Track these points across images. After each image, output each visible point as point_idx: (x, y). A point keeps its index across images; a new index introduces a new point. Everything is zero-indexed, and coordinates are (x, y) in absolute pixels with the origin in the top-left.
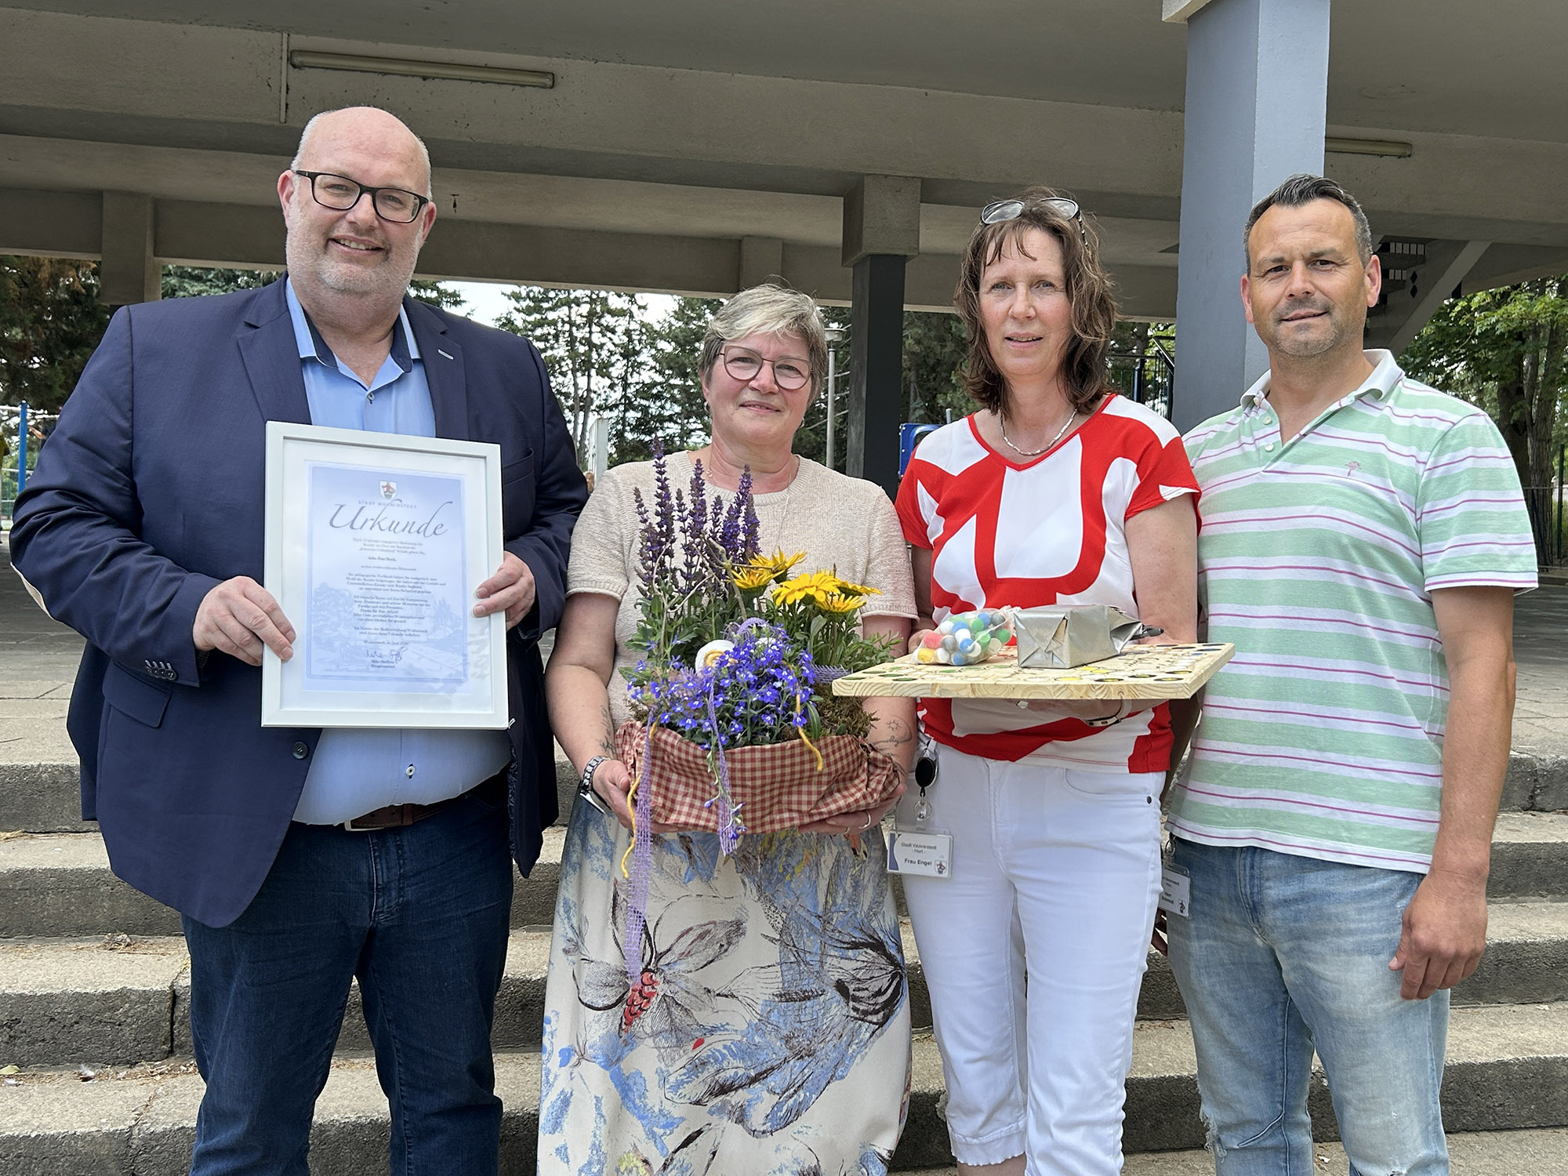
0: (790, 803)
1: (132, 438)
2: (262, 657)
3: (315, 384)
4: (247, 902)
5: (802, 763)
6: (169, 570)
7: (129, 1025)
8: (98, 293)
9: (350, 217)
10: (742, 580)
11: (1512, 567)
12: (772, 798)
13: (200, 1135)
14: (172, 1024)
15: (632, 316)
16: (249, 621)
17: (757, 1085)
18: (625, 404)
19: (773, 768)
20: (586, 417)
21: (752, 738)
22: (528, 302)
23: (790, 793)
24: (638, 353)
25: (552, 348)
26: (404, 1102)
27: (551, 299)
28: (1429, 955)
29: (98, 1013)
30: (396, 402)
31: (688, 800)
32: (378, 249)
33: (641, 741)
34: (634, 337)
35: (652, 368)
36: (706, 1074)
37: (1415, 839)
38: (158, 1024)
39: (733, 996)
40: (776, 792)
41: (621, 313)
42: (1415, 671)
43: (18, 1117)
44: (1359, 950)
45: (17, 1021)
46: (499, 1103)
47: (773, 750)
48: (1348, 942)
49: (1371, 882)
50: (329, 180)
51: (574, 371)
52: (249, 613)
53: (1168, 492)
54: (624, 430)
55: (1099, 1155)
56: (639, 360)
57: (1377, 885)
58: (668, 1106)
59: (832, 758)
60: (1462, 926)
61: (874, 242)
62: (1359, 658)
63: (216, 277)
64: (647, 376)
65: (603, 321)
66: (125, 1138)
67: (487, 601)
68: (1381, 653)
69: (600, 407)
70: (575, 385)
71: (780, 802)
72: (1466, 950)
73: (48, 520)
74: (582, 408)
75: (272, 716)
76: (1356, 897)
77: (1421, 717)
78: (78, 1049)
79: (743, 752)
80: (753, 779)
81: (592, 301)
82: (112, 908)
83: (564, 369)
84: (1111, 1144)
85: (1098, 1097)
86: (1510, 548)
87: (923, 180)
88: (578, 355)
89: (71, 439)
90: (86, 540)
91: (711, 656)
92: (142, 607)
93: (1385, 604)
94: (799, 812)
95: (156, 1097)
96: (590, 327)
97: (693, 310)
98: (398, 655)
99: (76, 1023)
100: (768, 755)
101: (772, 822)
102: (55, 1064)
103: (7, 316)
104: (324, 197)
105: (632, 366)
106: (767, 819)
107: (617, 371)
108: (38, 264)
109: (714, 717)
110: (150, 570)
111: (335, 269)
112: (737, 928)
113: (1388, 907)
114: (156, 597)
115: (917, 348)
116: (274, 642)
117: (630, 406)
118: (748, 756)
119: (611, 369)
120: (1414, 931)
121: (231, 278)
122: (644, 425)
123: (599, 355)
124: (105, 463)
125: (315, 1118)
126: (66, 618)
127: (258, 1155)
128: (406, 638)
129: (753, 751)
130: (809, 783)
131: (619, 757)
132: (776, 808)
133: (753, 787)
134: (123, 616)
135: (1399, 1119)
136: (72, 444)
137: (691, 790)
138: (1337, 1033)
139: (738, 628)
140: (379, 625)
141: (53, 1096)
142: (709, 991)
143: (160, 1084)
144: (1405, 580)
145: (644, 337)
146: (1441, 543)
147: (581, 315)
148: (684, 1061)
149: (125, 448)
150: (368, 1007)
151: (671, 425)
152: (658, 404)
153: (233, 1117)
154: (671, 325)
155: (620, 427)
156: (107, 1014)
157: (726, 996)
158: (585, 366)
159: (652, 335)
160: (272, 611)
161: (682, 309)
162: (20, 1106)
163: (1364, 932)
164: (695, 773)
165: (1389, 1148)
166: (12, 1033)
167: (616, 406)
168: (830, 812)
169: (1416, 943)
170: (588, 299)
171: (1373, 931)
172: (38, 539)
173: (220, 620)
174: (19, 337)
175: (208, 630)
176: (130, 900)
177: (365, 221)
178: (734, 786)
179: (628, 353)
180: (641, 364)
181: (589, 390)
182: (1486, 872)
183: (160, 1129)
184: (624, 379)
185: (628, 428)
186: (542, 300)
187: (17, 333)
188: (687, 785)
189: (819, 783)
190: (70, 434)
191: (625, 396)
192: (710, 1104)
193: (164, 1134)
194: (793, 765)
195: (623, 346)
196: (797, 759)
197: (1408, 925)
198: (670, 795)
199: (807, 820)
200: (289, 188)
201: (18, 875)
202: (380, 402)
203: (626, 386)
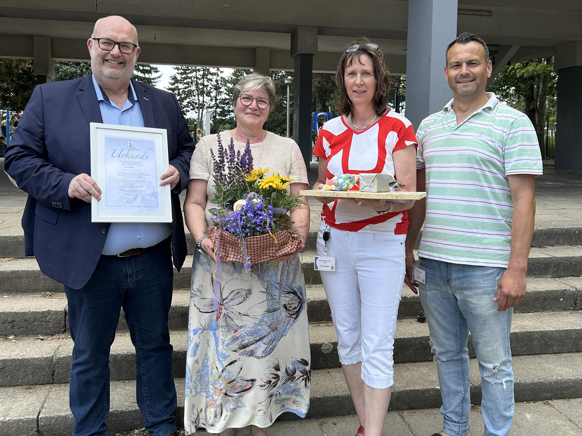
0: (266, 253)
1: (44, 129)
2: (91, 200)
3: (104, 109)
4: (87, 280)
5: (270, 241)
6: (58, 172)
7: (51, 322)
8: (33, 71)
9: (111, 53)
10: (248, 179)
11: (534, 168)
12: (260, 252)
13: (73, 358)
14: (65, 322)
15: (218, 75)
16: (86, 188)
17: (260, 342)
18: (216, 106)
19: (260, 243)
20: (202, 111)
21: (253, 233)
22: (182, 71)
23: (266, 250)
24: (220, 88)
25: (190, 87)
26: (140, 347)
27: (190, 69)
28: (508, 297)
29: (41, 318)
30: (131, 114)
31: (233, 253)
32: (121, 63)
33: (217, 234)
34: (219, 82)
35: (225, 93)
36: (238, 342)
37: (501, 256)
38: (61, 322)
39: (248, 315)
40: (262, 250)
41: (214, 74)
42: (502, 201)
43: (16, 353)
44: (484, 293)
45: (14, 321)
46: (171, 347)
47: (260, 237)
48: (479, 291)
49: (487, 271)
50: (104, 41)
51: (198, 95)
52: (87, 185)
53: (408, 143)
54: (216, 115)
55: (385, 361)
56: (221, 90)
57: (489, 272)
58: (224, 351)
59: (280, 239)
60: (518, 287)
61: (302, 49)
62: (482, 197)
63: (73, 63)
64: (223, 96)
65: (208, 77)
66: (50, 359)
67: (164, 181)
68: (490, 195)
69: (207, 107)
70: (199, 100)
71: (263, 253)
72: (520, 295)
73: (17, 156)
74: (201, 108)
75: (95, 218)
76: (482, 276)
77: (503, 216)
78: (34, 330)
79: (250, 239)
80: (254, 247)
81: (204, 70)
82: (44, 283)
83: (195, 94)
84: (389, 357)
85: (385, 342)
86: (534, 161)
87: (319, 27)
88: (200, 89)
89: (24, 129)
90: (30, 163)
91: (239, 206)
92: (51, 184)
93: (491, 179)
94: (270, 256)
95: (60, 346)
96: (203, 79)
97: (239, 73)
98: (135, 199)
99: (34, 321)
100: (258, 239)
101: (261, 259)
102: (27, 335)
103: (2, 79)
104: (102, 46)
105: (219, 93)
106: (259, 259)
107: (213, 94)
108: (12, 61)
109: (240, 227)
110: (52, 172)
111: (107, 70)
112: (249, 292)
113: (493, 279)
114: (55, 182)
115: (318, 85)
116: (95, 194)
117: (218, 107)
118: (252, 240)
119: (211, 94)
120: (503, 289)
121: (78, 64)
122: (224, 113)
123: (207, 89)
124: (35, 137)
125: (110, 352)
126: (24, 189)
127: (93, 364)
128: (138, 193)
129: (253, 238)
130: (272, 247)
131: (210, 237)
132: (262, 255)
133: (254, 249)
134: (44, 188)
135: (497, 348)
136: (24, 131)
137: (234, 250)
138: (476, 321)
139: (247, 196)
140: (129, 189)
141: (27, 346)
142: (240, 313)
143: (61, 342)
144: (497, 171)
145: (222, 82)
146: (511, 159)
147: (200, 75)
148: (230, 337)
149: (41, 132)
150: (127, 317)
151: (232, 113)
152: (228, 106)
153: (84, 352)
154: (232, 78)
155: (214, 114)
156: (44, 319)
157: (246, 315)
158: (202, 93)
159: (225, 81)
160: (94, 185)
161: (235, 72)
162: (16, 349)
163: (485, 287)
164: (234, 245)
165: (493, 358)
166: (13, 325)
167: (213, 107)
168: (280, 256)
169: (504, 293)
170: (202, 69)
171: (488, 287)
172: (14, 163)
173: (77, 188)
174: (6, 86)
175: (73, 191)
176: (50, 282)
177: (116, 54)
178: (248, 249)
179: (217, 88)
180: (221, 92)
181: (203, 101)
182: (526, 269)
183: (62, 356)
184: (216, 97)
185: (217, 115)
186: (187, 70)
187: (5, 85)
188: (232, 248)
189: (276, 247)
190: (23, 128)
191: (216, 104)
192: (239, 352)
193: (64, 358)
194: (267, 242)
195: (215, 86)
196: (268, 240)
197: (500, 287)
198: (227, 252)
199: (272, 258)
200: (91, 44)
201: (13, 272)
202: (125, 115)
203: (216, 100)
